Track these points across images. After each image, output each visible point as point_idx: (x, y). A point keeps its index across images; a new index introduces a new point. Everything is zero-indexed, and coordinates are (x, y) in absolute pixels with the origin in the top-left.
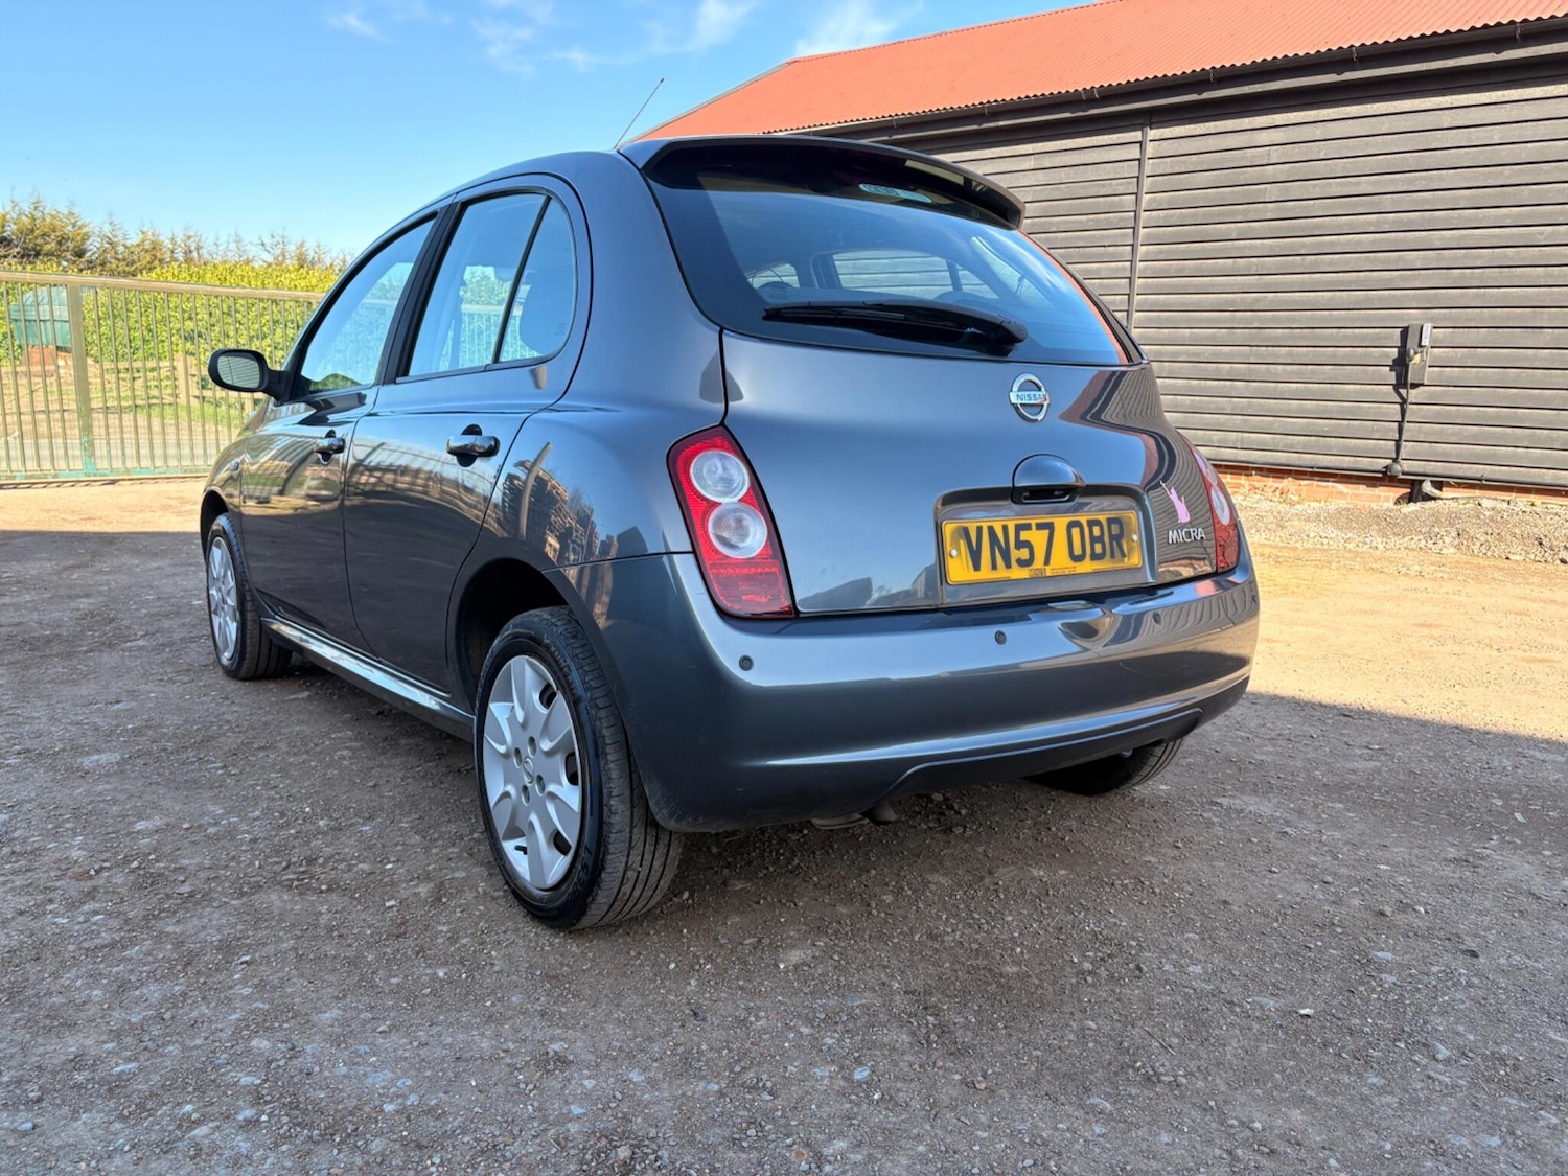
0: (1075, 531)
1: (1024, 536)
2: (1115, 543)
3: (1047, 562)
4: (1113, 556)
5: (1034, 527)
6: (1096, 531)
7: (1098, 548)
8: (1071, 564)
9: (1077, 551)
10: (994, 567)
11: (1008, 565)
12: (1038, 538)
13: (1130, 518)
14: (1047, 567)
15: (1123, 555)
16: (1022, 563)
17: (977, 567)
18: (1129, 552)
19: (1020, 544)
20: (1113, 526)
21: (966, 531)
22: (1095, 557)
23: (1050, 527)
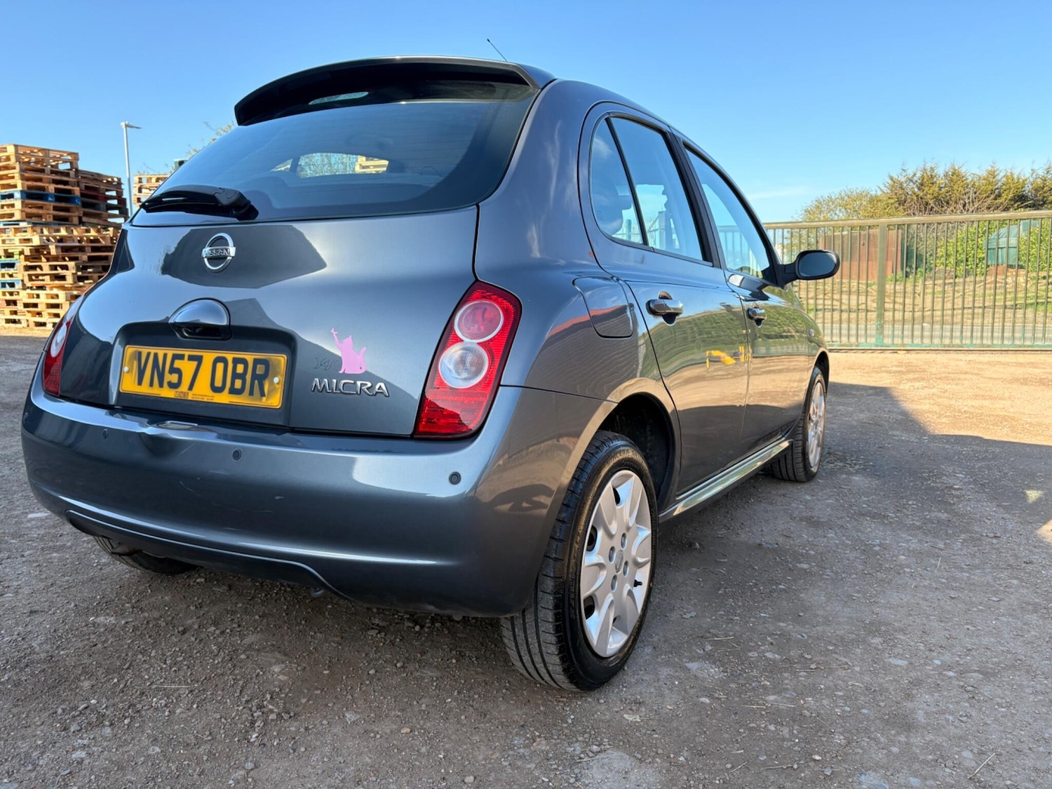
0: (220, 366)
1: (178, 364)
2: (256, 381)
3: (191, 388)
4: (251, 393)
5: (186, 357)
6: (240, 368)
7: (238, 384)
8: (211, 393)
9: (218, 383)
10: (151, 384)
11: (161, 385)
12: (187, 367)
13: (279, 361)
14: (189, 392)
15: (263, 394)
16: (173, 386)
17: (140, 383)
18: (270, 392)
19: (173, 370)
20: (258, 366)
21: (140, 353)
22: (233, 391)
23: (199, 359)
